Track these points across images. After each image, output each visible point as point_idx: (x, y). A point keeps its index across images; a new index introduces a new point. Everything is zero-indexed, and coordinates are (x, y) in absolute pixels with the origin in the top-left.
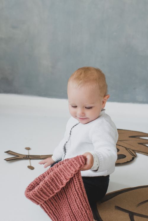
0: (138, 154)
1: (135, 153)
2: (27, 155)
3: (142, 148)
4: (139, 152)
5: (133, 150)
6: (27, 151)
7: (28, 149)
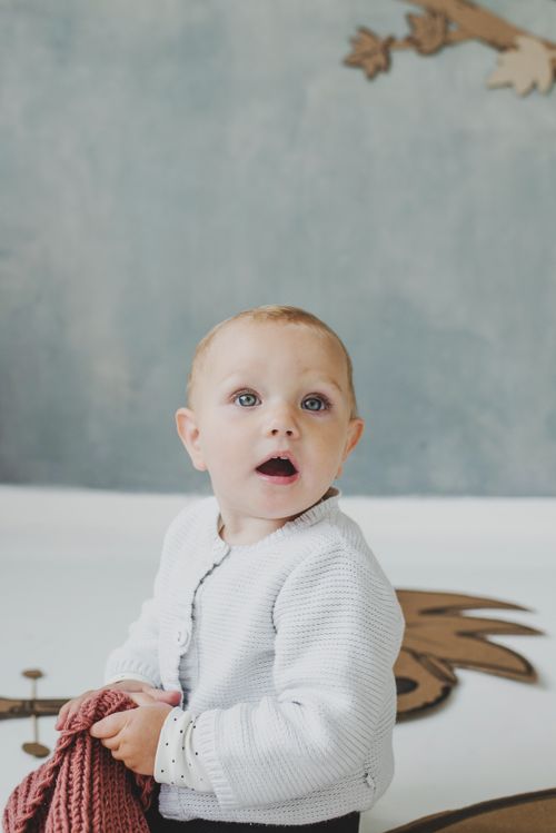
0: (460, 673)
1: (451, 669)
2: (24, 702)
3: (472, 648)
4: (465, 664)
5: (443, 661)
6: (29, 683)
7: (34, 675)
